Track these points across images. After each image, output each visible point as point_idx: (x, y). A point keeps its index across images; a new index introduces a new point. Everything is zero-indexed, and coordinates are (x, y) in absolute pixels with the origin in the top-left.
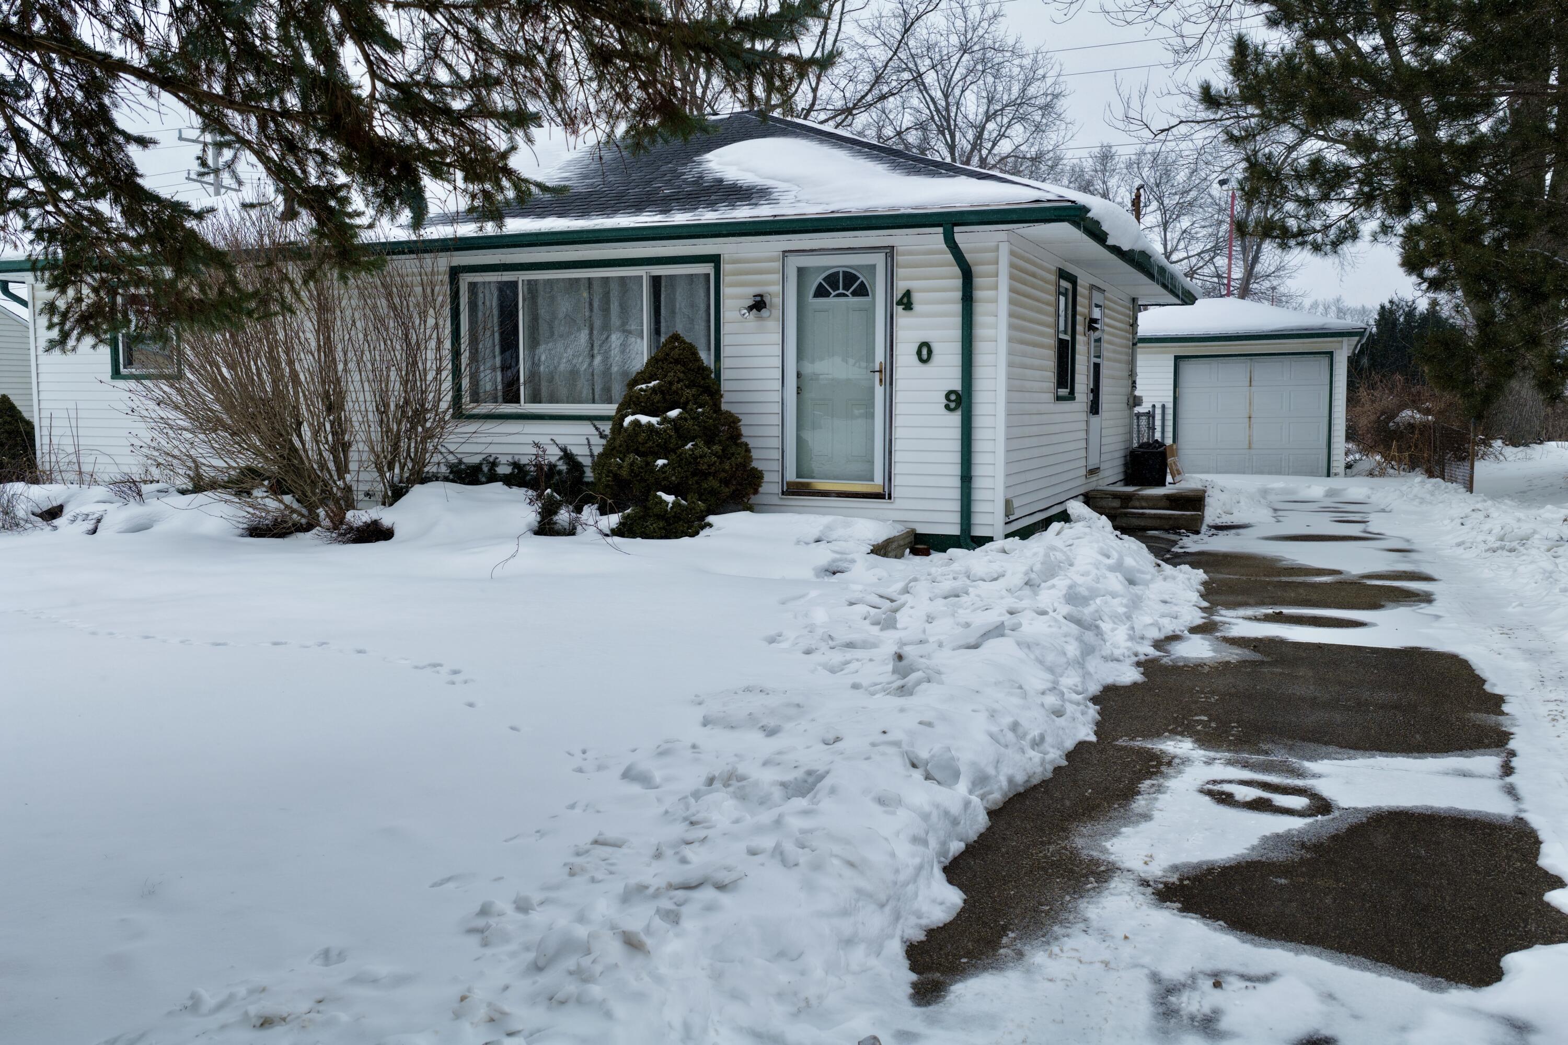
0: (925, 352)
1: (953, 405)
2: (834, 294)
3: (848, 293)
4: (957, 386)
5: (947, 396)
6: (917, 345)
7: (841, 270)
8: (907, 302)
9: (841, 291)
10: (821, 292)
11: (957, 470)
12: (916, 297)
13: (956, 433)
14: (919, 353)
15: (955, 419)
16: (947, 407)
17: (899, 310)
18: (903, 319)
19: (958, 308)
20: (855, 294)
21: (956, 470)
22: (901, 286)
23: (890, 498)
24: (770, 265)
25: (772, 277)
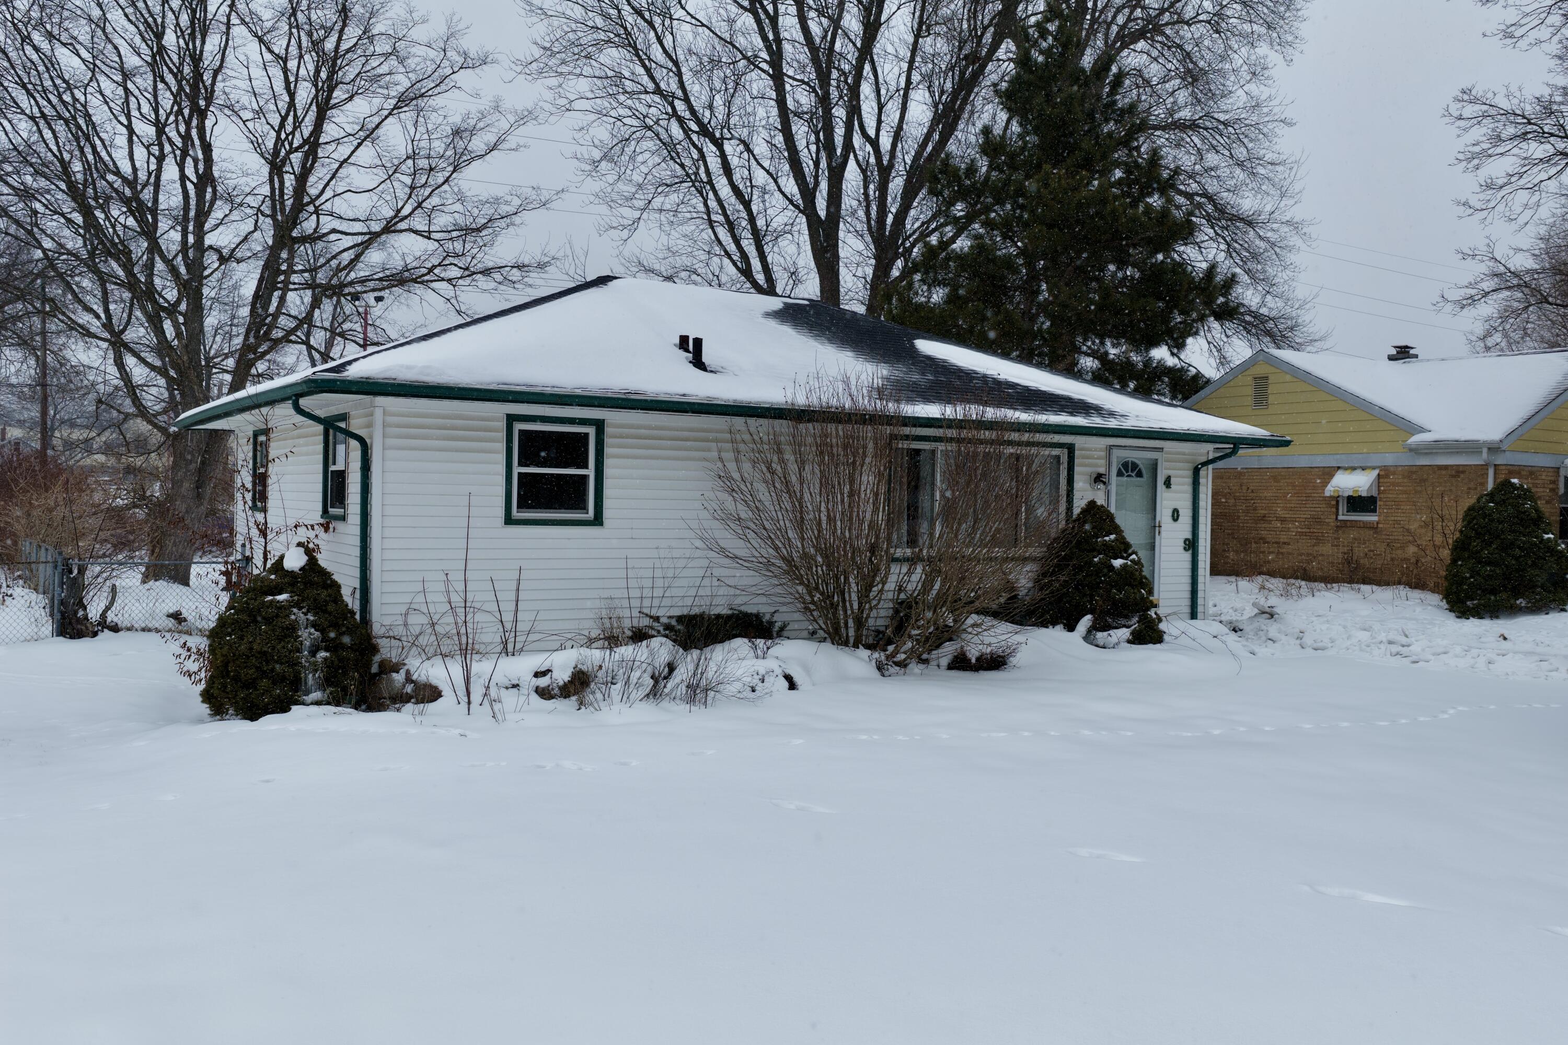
0: (1175, 515)
1: (1187, 548)
2: (1126, 475)
3: (1134, 475)
4: (1189, 536)
5: (1185, 542)
6: (1173, 510)
7: (1132, 460)
8: (1168, 483)
9: (1130, 473)
10: (1119, 473)
11: (1188, 588)
12: (1173, 480)
13: (1188, 565)
14: (1173, 515)
15: (1188, 556)
16: (1185, 549)
17: (1165, 488)
18: (1166, 494)
19: (1191, 489)
20: (1137, 476)
22: (1167, 474)
24: (1103, 454)
25: (1103, 462)
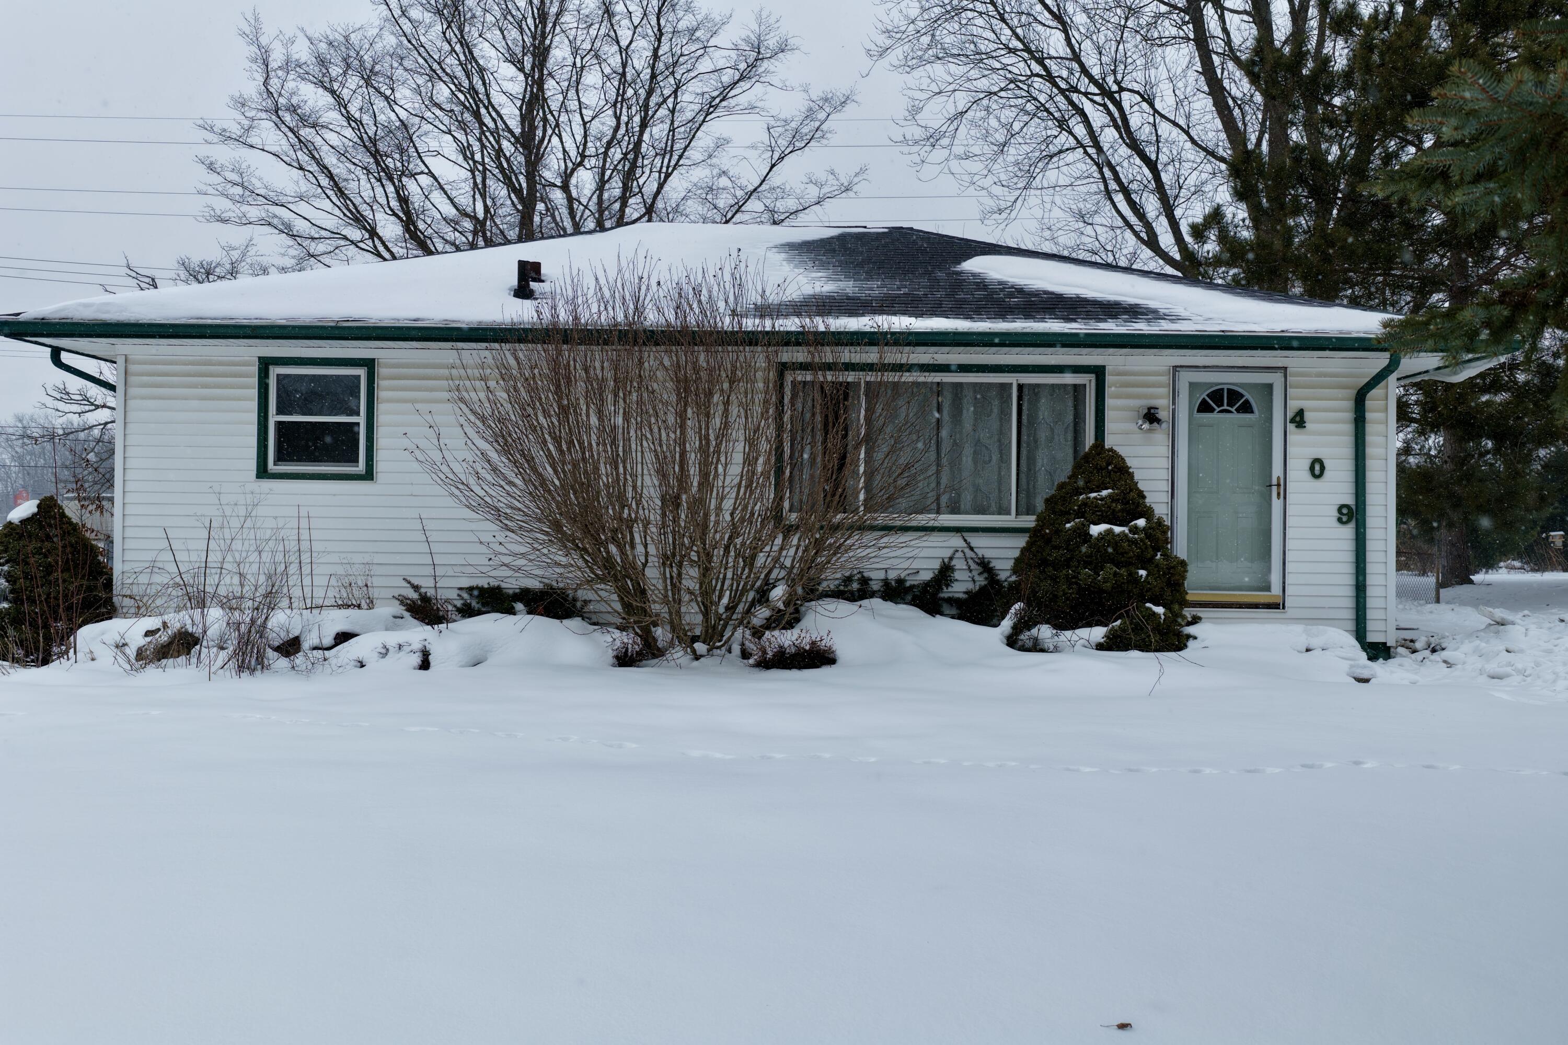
0: (1317, 469)
1: (1345, 519)
2: (1218, 409)
3: (1233, 410)
4: (1350, 500)
5: (1340, 510)
6: (1310, 461)
7: (1226, 387)
8: (1299, 420)
9: (1225, 407)
10: (1204, 408)
12: (1307, 416)
13: (1348, 545)
14: (1312, 469)
15: (1348, 531)
16: (1340, 520)
17: (1291, 427)
18: (1295, 436)
19: (1349, 428)
20: (1238, 410)
21: (1349, 580)
22: (1294, 405)
23: (1284, 608)
24: (1164, 379)
25: (1163, 391)
